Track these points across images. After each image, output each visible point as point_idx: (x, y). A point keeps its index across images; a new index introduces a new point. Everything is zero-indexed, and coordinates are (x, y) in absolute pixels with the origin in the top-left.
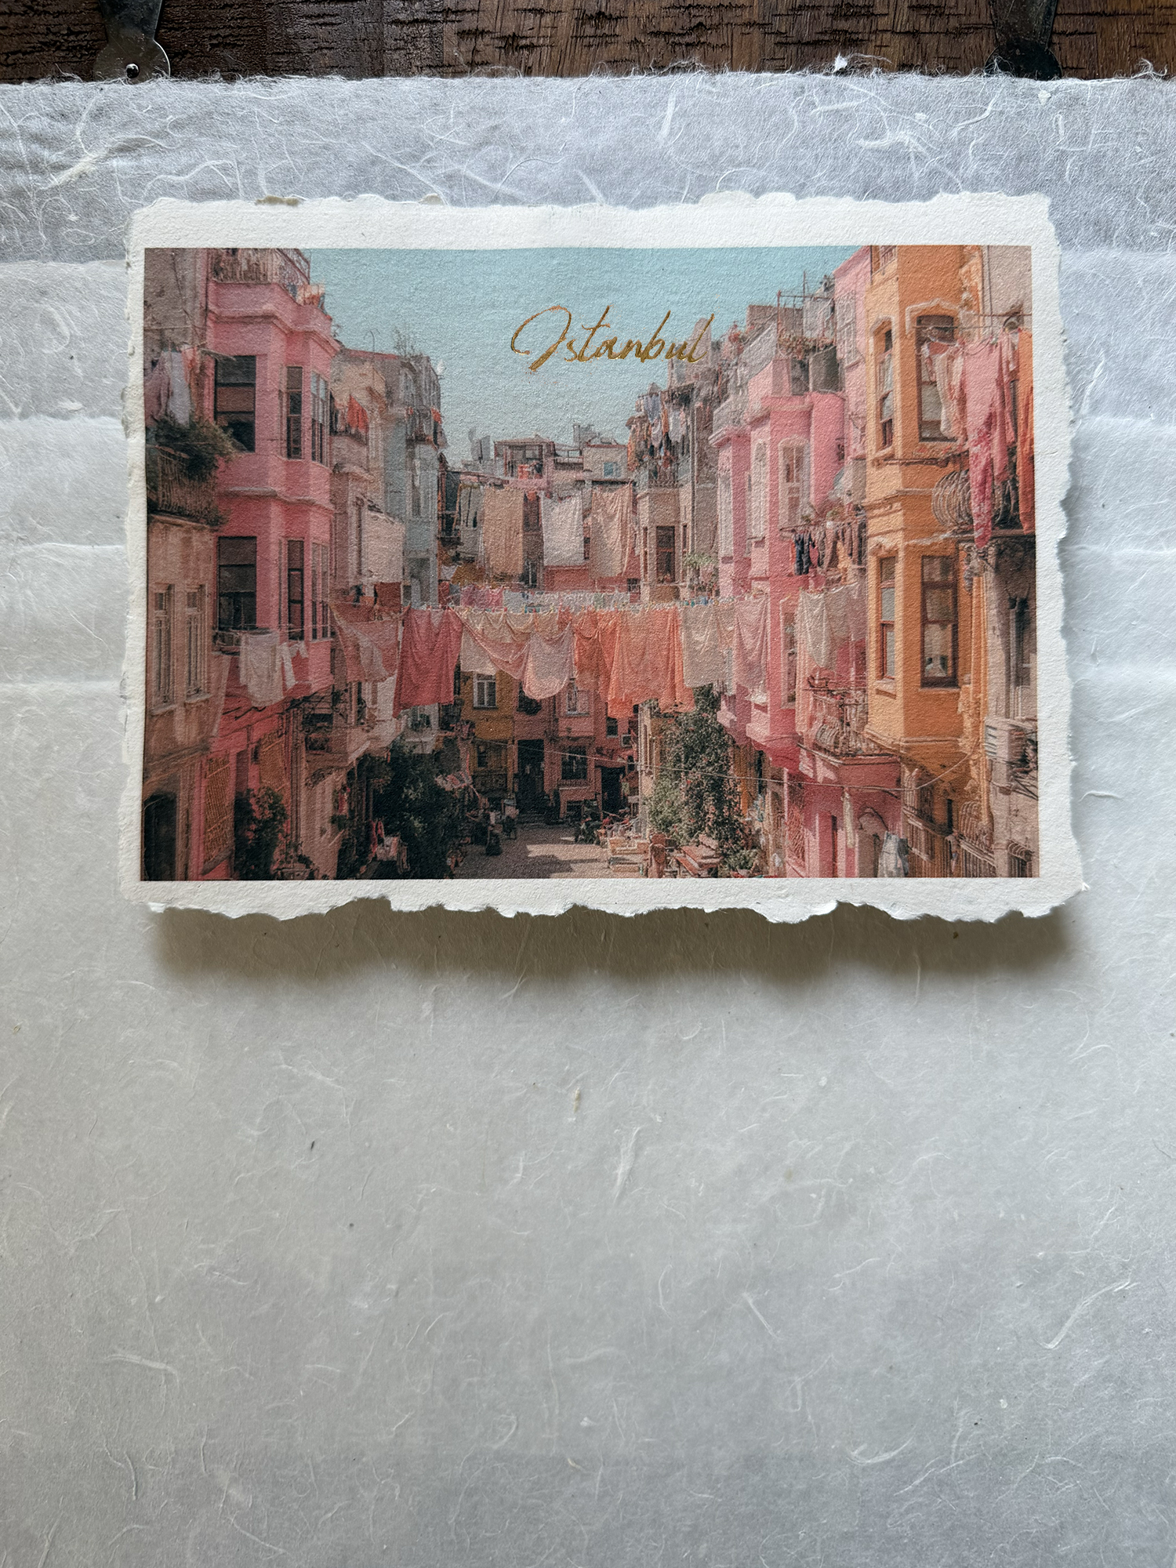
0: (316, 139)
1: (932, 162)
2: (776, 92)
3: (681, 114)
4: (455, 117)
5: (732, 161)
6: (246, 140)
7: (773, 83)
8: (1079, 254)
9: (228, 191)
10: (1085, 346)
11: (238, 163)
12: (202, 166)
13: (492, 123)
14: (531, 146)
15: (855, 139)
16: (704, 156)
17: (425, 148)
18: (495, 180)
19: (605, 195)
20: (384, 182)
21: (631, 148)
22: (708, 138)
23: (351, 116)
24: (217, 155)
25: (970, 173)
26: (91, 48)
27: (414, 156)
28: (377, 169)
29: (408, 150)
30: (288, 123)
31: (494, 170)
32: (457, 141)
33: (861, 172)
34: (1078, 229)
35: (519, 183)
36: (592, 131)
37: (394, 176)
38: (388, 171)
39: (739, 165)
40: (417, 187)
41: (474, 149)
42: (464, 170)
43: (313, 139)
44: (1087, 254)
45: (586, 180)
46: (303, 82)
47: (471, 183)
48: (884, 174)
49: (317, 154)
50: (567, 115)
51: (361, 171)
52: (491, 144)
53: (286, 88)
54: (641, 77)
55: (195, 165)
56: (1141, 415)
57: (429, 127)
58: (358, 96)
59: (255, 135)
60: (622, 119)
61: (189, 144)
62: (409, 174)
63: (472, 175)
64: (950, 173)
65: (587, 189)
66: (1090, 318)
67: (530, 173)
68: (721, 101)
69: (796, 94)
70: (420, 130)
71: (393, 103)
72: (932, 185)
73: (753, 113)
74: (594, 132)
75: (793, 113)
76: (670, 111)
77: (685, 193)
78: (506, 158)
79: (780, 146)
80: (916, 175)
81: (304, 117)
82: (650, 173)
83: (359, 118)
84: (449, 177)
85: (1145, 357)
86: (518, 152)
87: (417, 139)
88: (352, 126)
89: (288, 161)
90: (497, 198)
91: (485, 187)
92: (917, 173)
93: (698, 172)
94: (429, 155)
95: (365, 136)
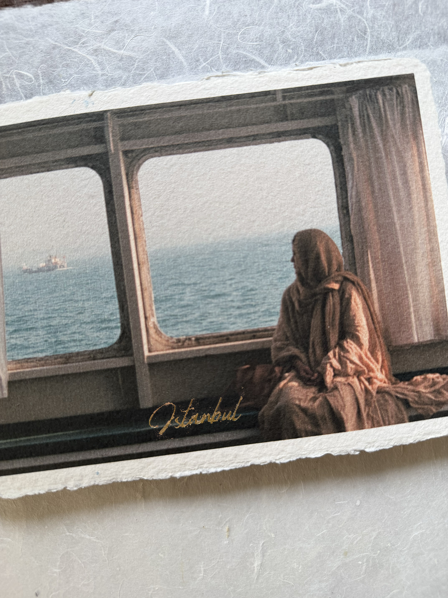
0: (22, 40)
1: (349, 12)
3: (214, 2)
4: (95, 19)
5: (244, 23)
8: (432, 50)
13: (114, 19)
14: (137, 28)
15: (308, 5)
16: (229, 23)
17: (81, 37)
18: (120, 49)
19: (179, 50)
20: (61, 57)
21: (190, 23)
22: (230, 13)
23: (39, 25)
25: (370, 16)
27: (75, 42)
28: (57, 51)
29: (71, 39)
30: (6, 33)
31: (119, 43)
32: (97, 31)
33: (313, 21)
35: (133, 49)
37: (66, 54)
38: (62, 51)
39: (248, 25)
40: (78, 57)
41: (107, 34)
42: (103, 46)
43: (20, 40)
44: (436, 50)
45: (168, 42)
47: (108, 52)
48: (325, 21)
49: (23, 48)
50: (154, 10)
51: (47, 53)
52: (115, 30)
57: (81, 26)
58: (41, 14)
60: (183, 9)
62: (73, 52)
63: (107, 48)
64: (359, 17)
65: (169, 48)
67: (138, 43)
70: (77, 28)
71: (60, 16)
72: (351, 24)
74: (169, 18)
76: (208, 1)
77: (222, 43)
78: (124, 37)
79: (269, 13)
81: (14, 29)
82: (202, 35)
83: (43, 26)
84: (96, 50)
86: (130, 33)
87: (75, 32)
88: (40, 30)
89: (8, 53)
90: (122, 58)
91: (115, 53)
92: (342, 19)
93: (227, 31)
94: (83, 40)
95: (48, 35)
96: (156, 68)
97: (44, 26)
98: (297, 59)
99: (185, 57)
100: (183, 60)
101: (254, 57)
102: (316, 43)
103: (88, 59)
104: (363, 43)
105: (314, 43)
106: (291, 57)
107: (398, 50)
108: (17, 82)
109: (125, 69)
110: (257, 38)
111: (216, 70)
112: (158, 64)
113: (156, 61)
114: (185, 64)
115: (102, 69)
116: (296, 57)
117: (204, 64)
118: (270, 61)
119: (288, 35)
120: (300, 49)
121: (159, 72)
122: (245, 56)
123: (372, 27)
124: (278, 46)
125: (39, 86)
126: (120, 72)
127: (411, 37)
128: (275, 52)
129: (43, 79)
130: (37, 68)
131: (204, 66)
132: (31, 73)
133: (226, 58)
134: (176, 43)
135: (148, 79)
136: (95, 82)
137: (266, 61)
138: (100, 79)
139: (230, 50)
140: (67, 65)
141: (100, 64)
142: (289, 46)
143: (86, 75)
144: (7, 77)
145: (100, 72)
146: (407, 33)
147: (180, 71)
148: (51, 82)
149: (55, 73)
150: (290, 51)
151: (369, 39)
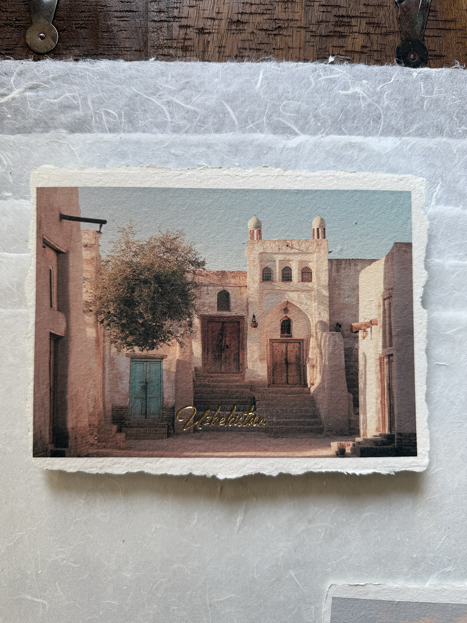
0: (113, 86)
1: (369, 100)
2: (304, 70)
3: (265, 78)
4: (171, 78)
5: (286, 98)
6: (83, 85)
7: (304, 67)
8: (429, 140)
9: (75, 106)
10: (433, 177)
11: (80, 95)
12: (64, 96)
13: (186, 80)
14: (203, 90)
15: (337, 90)
16: (275, 96)
17: (158, 90)
18: (187, 104)
19: (233, 111)
20: (141, 104)
21: (244, 92)
22: (276, 88)
23: (127, 76)
24: (70, 91)
25: (385, 105)
26: (25, 27)
27: (154, 94)
28: (138, 98)
29: (151, 91)
30: (101, 79)
31: (187, 99)
32: (172, 88)
33: (340, 104)
34: (429, 129)
35: (197, 106)
36: (228, 84)
37: (145, 101)
38: (142, 99)
39: (289, 100)
40: (155, 106)
41: (179, 91)
42: (175, 99)
43: (111, 86)
44: (433, 140)
45: (226, 105)
46: (107, 62)
47: (178, 106)
48: (349, 105)
49: (113, 92)
50: (218, 77)
51: (131, 99)
52: (186, 89)
53: (100, 64)
54: (248, 63)
55: (62, 95)
56: (457, 205)
57: (160, 81)
58: (130, 68)
59: (87, 84)
60: (240, 80)
61: (59, 87)
62: (151, 101)
63: (178, 102)
64: (376, 105)
65: (226, 109)
66: (435, 166)
67: (202, 101)
68: (282, 73)
69: (313, 72)
70: (156, 83)
71: (145, 72)
72: (369, 109)
73: (295, 79)
74: (229, 85)
75: (312, 79)
76: (261, 77)
77: (267, 111)
78: (192, 95)
79: (306, 92)
80: (363, 106)
81: (108, 77)
82: (252, 102)
84: (168, 102)
85: (458, 182)
86: (197, 93)
87: (155, 87)
88: (128, 81)
89: (101, 94)
90: (188, 111)
91: (183, 107)
92: (363, 105)
93: (272, 102)
94: (160, 93)
95: (133, 85)
96: (213, 123)
97: (131, 77)
98: (323, 132)
99: (238, 118)
100: (235, 120)
101: (290, 125)
102: (340, 121)
103: (162, 109)
104: (377, 126)
105: (339, 120)
106: (319, 129)
107: (403, 136)
108: (104, 118)
109: (189, 120)
110: (295, 111)
111: (260, 132)
112: (215, 120)
113: (214, 118)
114: (236, 123)
115: (172, 118)
116: (323, 130)
117: (251, 125)
118: (303, 130)
119: (320, 111)
120: (327, 124)
121: (215, 127)
122: (284, 124)
123: (385, 115)
124: (311, 119)
125: (121, 123)
126: (185, 122)
127: (415, 127)
128: (307, 123)
129: (125, 118)
130: (122, 109)
131: (251, 127)
132: (116, 113)
133: (269, 123)
134: (231, 106)
135: (207, 131)
136: (165, 127)
137: (299, 130)
138: (169, 125)
139: (272, 117)
140: (145, 110)
141: (170, 113)
142: (319, 120)
143: (159, 120)
144: (97, 113)
145: (169, 120)
146: (412, 123)
147: (232, 128)
148: (130, 121)
149: (135, 116)
150: (319, 124)
151: (382, 124)
